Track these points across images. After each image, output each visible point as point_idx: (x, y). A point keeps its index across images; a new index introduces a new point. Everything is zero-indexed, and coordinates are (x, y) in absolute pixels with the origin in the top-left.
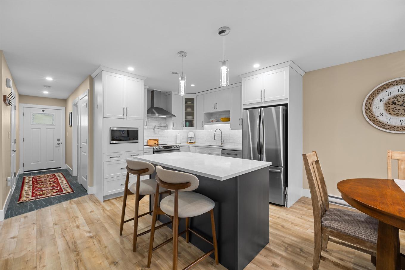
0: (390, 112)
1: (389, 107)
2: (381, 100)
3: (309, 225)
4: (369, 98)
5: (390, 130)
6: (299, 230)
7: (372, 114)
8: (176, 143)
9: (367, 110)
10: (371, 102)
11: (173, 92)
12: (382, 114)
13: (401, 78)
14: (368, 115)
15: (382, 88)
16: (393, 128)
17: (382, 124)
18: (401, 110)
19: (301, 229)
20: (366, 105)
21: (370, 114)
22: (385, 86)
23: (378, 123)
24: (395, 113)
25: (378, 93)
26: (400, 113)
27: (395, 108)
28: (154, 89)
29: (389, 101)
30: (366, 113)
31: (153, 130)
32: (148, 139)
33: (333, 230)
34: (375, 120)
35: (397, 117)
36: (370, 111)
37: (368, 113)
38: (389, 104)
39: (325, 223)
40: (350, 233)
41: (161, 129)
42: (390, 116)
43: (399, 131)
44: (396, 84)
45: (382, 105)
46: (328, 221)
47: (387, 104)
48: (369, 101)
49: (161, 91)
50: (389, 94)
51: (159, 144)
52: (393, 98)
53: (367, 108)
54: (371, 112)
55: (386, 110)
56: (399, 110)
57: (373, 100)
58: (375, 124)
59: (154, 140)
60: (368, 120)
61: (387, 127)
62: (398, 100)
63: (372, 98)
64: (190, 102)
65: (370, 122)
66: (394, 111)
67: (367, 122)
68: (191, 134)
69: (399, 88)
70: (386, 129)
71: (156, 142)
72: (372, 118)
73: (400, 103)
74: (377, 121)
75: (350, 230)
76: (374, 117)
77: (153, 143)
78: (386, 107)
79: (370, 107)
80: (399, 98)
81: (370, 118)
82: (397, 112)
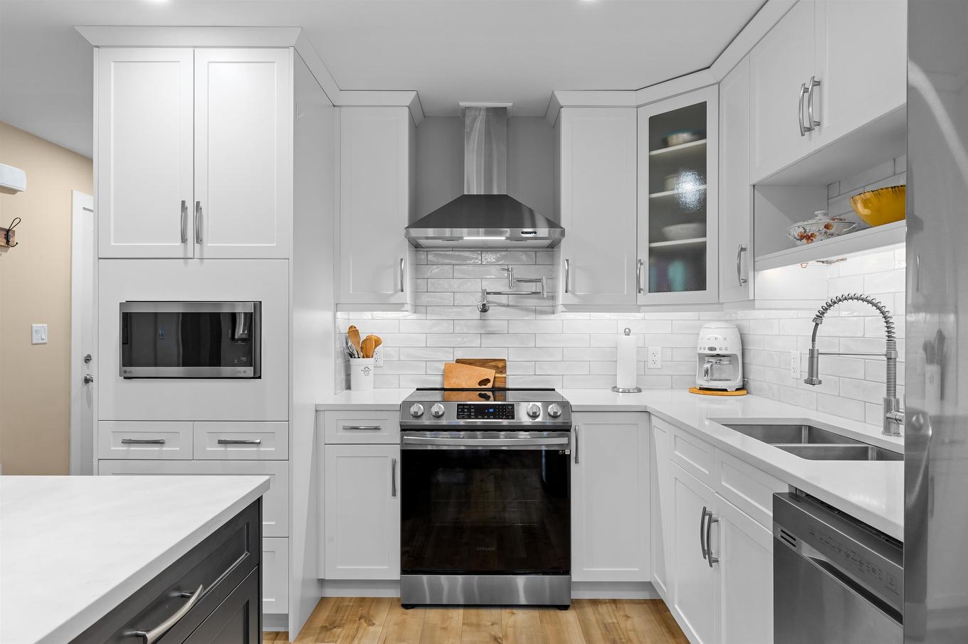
8: (615, 389)
11: (562, 98)
28: (463, 104)
31: (477, 314)
32: (451, 358)
41: (526, 309)
49: (508, 105)
51: (509, 386)
59: (483, 363)
64: (685, 136)
68: (717, 335)
71: (490, 374)
77: (470, 378)
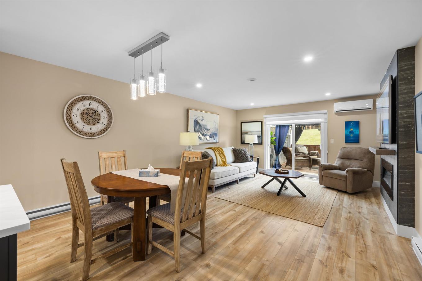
0: (84, 121)
1: (83, 116)
2: (78, 110)
3: (33, 255)
4: (69, 106)
5: (84, 136)
6: (27, 267)
7: (71, 121)
9: (67, 116)
10: (70, 110)
12: (78, 122)
13: (91, 96)
14: (68, 121)
15: (79, 100)
16: (85, 134)
17: (78, 130)
18: (91, 120)
19: (30, 265)
20: (66, 112)
21: (70, 120)
22: (81, 98)
23: (76, 129)
24: (87, 122)
25: (76, 103)
26: (90, 123)
27: (87, 118)
29: (84, 111)
30: (67, 119)
33: (101, 228)
34: (74, 127)
35: (88, 126)
36: (70, 117)
37: (68, 119)
38: (84, 114)
39: (96, 225)
40: (116, 220)
42: (84, 124)
43: (89, 136)
44: (88, 99)
45: (79, 114)
46: (98, 222)
47: (82, 114)
48: (69, 108)
50: (84, 106)
52: (86, 110)
53: (67, 115)
54: (71, 119)
55: (82, 119)
56: (90, 120)
57: (72, 108)
58: (73, 130)
60: (68, 126)
61: (82, 133)
62: (89, 112)
63: (71, 106)
65: (70, 128)
66: (86, 120)
67: (67, 127)
69: (90, 103)
70: (81, 135)
72: (72, 124)
73: (91, 115)
74: (75, 128)
75: (115, 218)
76: (73, 124)
78: (81, 116)
79: (70, 114)
80: (90, 110)
81: (70, 124)
82: (88, 122)
